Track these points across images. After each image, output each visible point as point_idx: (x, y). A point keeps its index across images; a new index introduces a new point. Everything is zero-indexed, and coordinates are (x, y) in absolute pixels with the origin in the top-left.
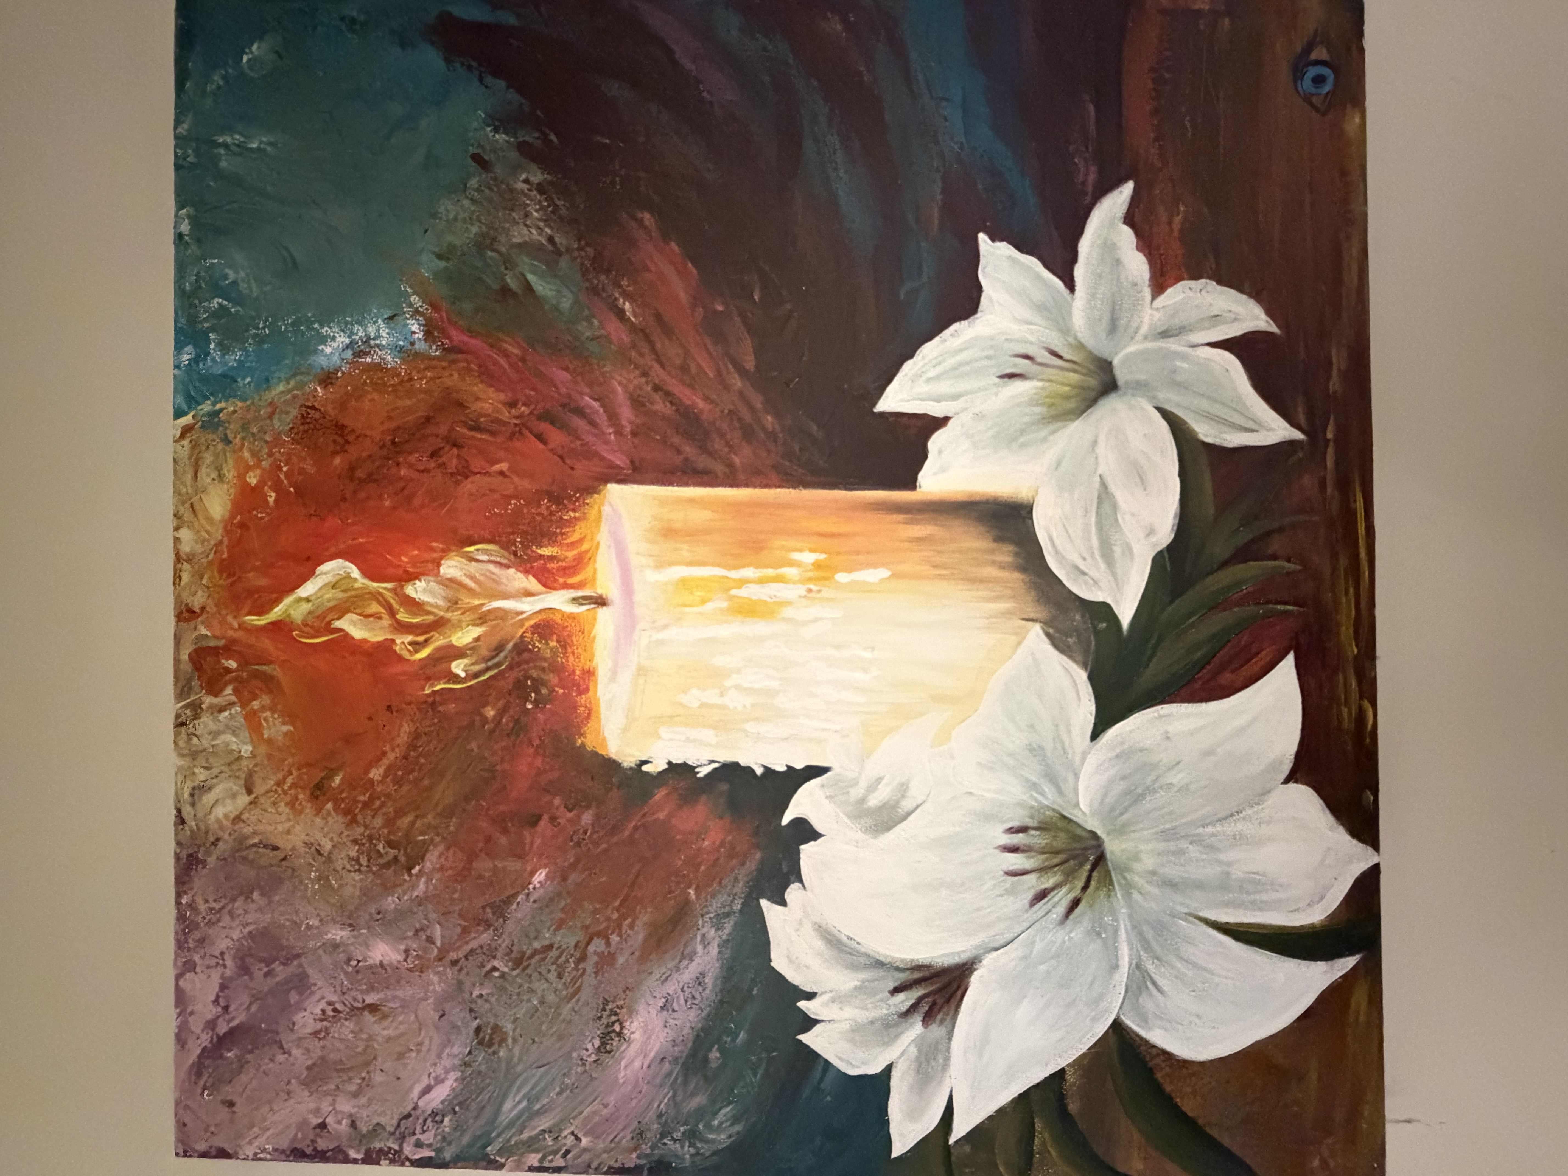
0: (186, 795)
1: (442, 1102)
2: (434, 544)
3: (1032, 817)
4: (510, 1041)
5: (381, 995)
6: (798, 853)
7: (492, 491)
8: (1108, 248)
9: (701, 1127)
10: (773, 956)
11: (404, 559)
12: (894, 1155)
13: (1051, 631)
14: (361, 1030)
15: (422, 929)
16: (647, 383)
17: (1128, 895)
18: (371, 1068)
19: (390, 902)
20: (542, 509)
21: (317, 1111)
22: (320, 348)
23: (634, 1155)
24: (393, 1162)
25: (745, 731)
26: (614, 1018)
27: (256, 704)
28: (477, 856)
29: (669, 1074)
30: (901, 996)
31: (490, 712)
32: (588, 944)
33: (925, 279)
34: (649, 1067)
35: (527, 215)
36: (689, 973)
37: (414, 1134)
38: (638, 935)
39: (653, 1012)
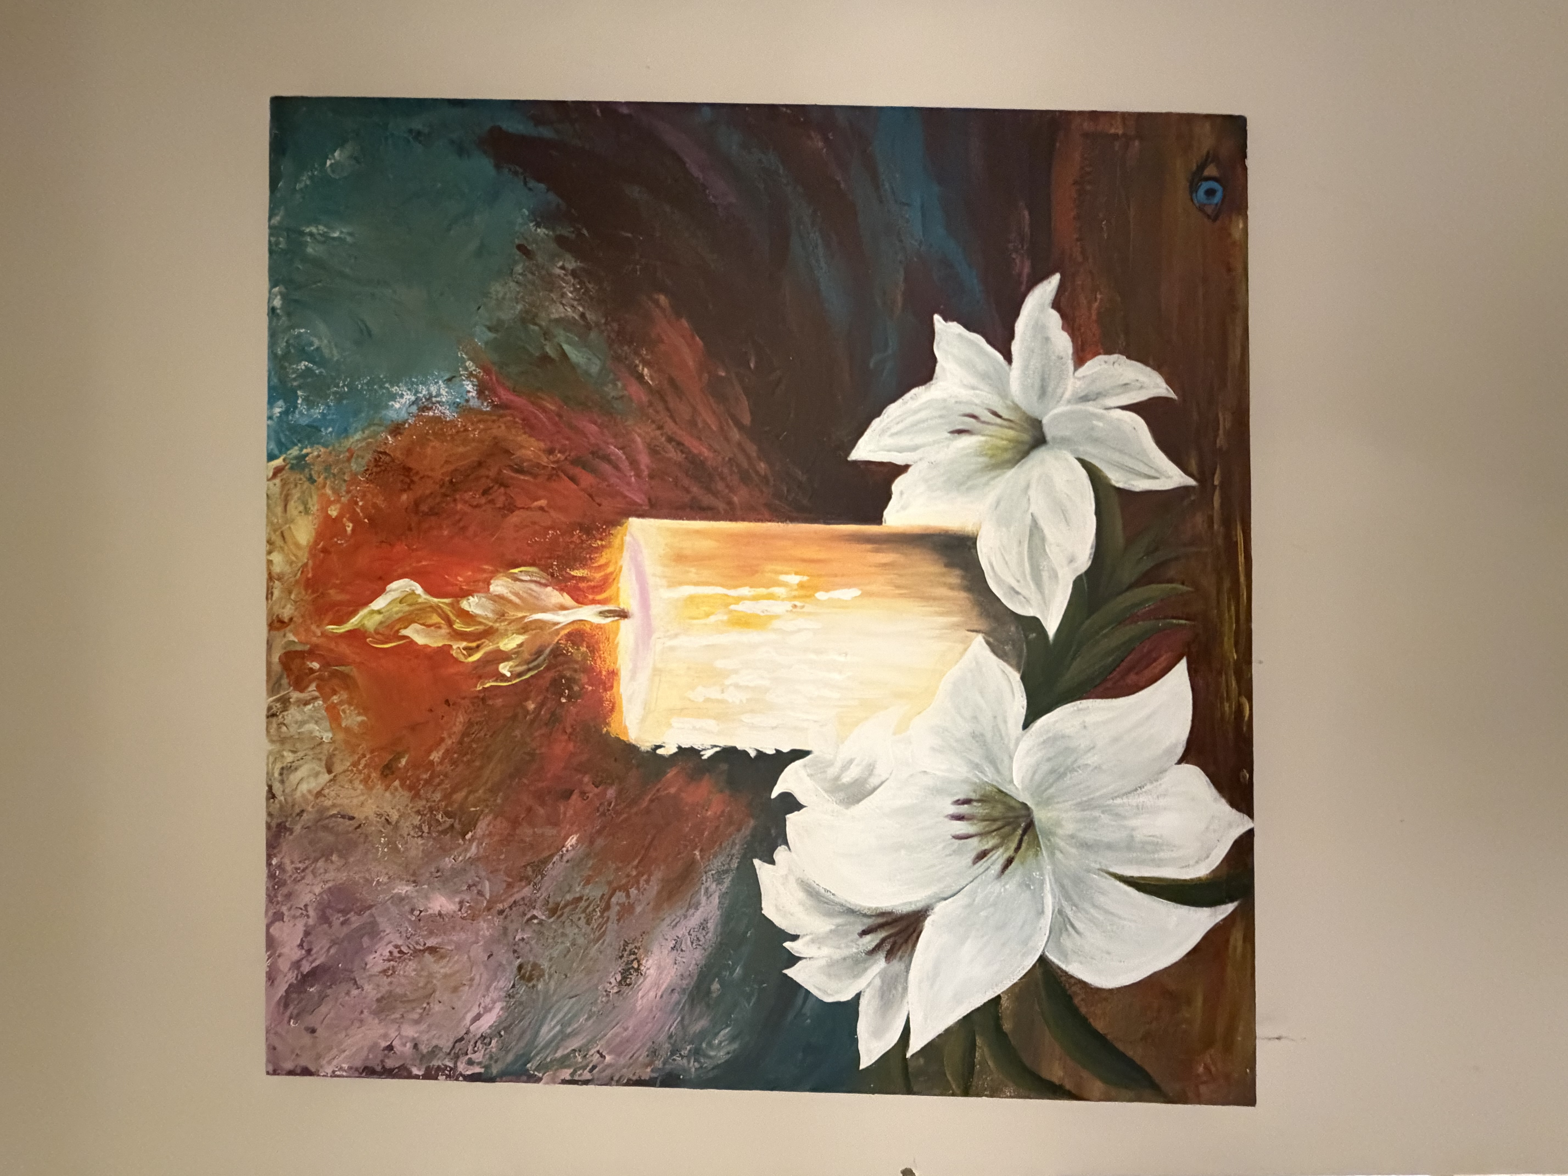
0: (276, 775)
1: (490, 1027)
2: (486, 567)
3: (975, 791)
4: (547, 976)
5: (439, 940)
6: (785, 820)
7: (534, 523)
8: (1039, 329)
9: (704, 1045)
10: (763, 906)
11: (460, 579)
12: (862, 1067)
13: (991, 640)
14: (422, 969)
15: (474, 885)
16: (662, 435)
17: (1052, 854)
18: (431, 1000)
19: (448, 862)
20: (575, 539)
21: (385, 1036)
22: (390, 403)
23: (649, 1070)
24: (449, 1077)
25: (742, 721)
26: (633, 957)
27: (335, 699)
28: (520, 824)
29: (678, 1003)
30: (868, 938)
31: (531, 706)
32: (610, 898)
33: (890, 351)
34: (662, 996)
35: (563, 295)
36: (694, 920)
37: (467, 1054)
38: (653, 889)
39: (666, 952)
